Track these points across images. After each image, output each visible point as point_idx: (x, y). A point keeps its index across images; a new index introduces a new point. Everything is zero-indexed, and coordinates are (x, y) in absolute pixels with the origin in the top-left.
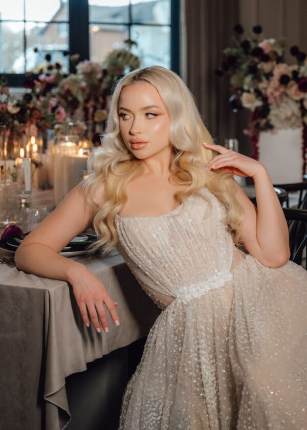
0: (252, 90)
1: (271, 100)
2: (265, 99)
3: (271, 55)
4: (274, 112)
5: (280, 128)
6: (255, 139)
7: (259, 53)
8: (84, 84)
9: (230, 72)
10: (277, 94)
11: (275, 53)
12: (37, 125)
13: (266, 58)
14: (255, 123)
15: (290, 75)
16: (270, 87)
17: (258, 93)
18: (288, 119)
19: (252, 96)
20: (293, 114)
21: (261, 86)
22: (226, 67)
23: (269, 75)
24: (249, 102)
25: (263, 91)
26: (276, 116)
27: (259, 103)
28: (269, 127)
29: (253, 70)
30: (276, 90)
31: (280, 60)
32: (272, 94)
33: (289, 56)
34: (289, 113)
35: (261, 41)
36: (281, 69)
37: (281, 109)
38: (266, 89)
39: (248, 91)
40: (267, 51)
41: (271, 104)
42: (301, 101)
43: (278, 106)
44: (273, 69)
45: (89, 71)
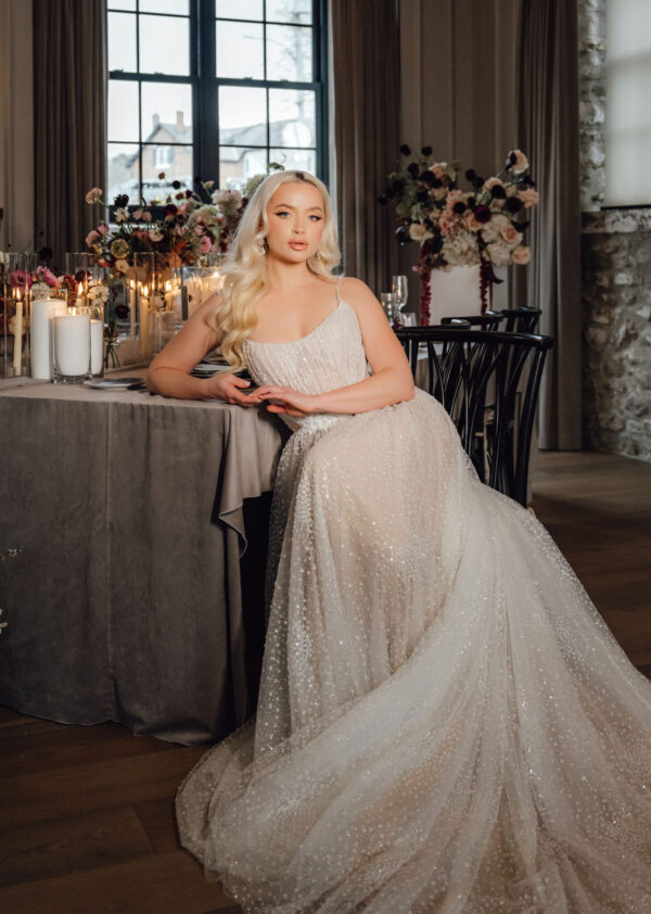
0: (422, 221)
1: (444, 232)
2: (437, 230)
3: (443, 180)
5: (456, 265)
6: (426, 277)
7: (429, 177)
8: (220, 216)
9: (394, 201)
10: (451, 225)
11: (448, 178)
12: (181, 256)
13: (437, 184)
14: (425, 258)
15: (466, 203)
16: (443, 218)
17: (429, 224)
18: (463, 254)
19: (422, 228)
20: (469, 248)
21: (433, 215)
22: (390, 194)
23: (441, 204)
24: (419, 234)
25: (435, 222)
26: (451, 250)
27: (429, 235)
28: (442, 263)
29: (422, 197)
30: (451, 220)
31: (453, 186)
32: (445, 225)
33: (463, 180)
34: (465, 248)
35: (431, 165)
36: (454, 197)
37: (456, 242)
38: (438, 220)
39: (418, 222)
40: (439, 175)
41: (445, 237)
42: (479, 233)
43: (453, 240)
44: (446, 196)
45: (227, 200)
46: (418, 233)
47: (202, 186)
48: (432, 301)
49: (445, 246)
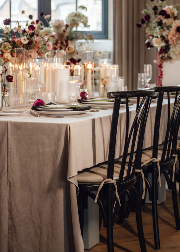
0: (159, 36)
1: (171, 42)
2: (167, 42)
3: (171, 15)
4: (172, 49)
5: (176, 60)
6: (160, 66)
7: (164, 13)
8: (54, 33)
9: (144, 25)
10: (174, 38)
11: (173, 14)
13: (167, 16)
14: (161, 56)
16: (170, 35)
17: (163, 38)
19: (159, 40)
22: (143, 22)
23: (169, 27)
25: (166, 37)
26: (174, 52)
27: (163, 44)
28: (170, 58)
29: (160, 23)
30: (174, 36)
31: (176, 18)
32: (171, 38)
35: (164, 7)
36: (176, 23)
37: (176, 48)
38: (167, 36)
39: (157, 37)
40: (169, 12)
41: (171, 45)
43: (175, 46)
44: (172, 23)
45: (57, 25)
46: (157, 43)
47: (44, 18)
48: (163, 78)
49: (171, 50)
